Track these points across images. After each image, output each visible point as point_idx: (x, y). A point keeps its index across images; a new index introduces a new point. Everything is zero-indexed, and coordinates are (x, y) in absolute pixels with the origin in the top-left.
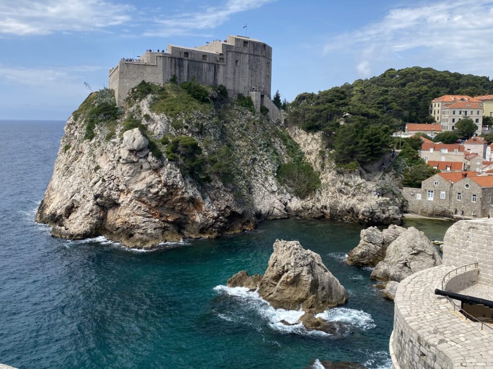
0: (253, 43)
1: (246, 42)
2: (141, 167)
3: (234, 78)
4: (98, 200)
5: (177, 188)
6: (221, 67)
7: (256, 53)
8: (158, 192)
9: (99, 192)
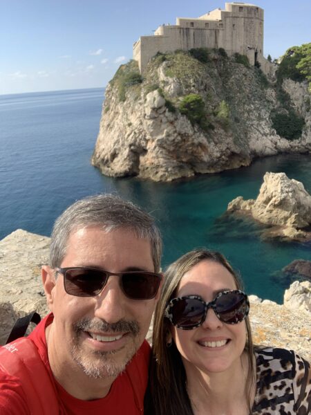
0: (248, 7)
1: (241, 8)
2: (161, 121)
3: (232, 41)
4: (132, 147)
5: (188, 136)
6: (221, 31)
7: (250, 16)
8: (174, 140)
9: (132, 142)
